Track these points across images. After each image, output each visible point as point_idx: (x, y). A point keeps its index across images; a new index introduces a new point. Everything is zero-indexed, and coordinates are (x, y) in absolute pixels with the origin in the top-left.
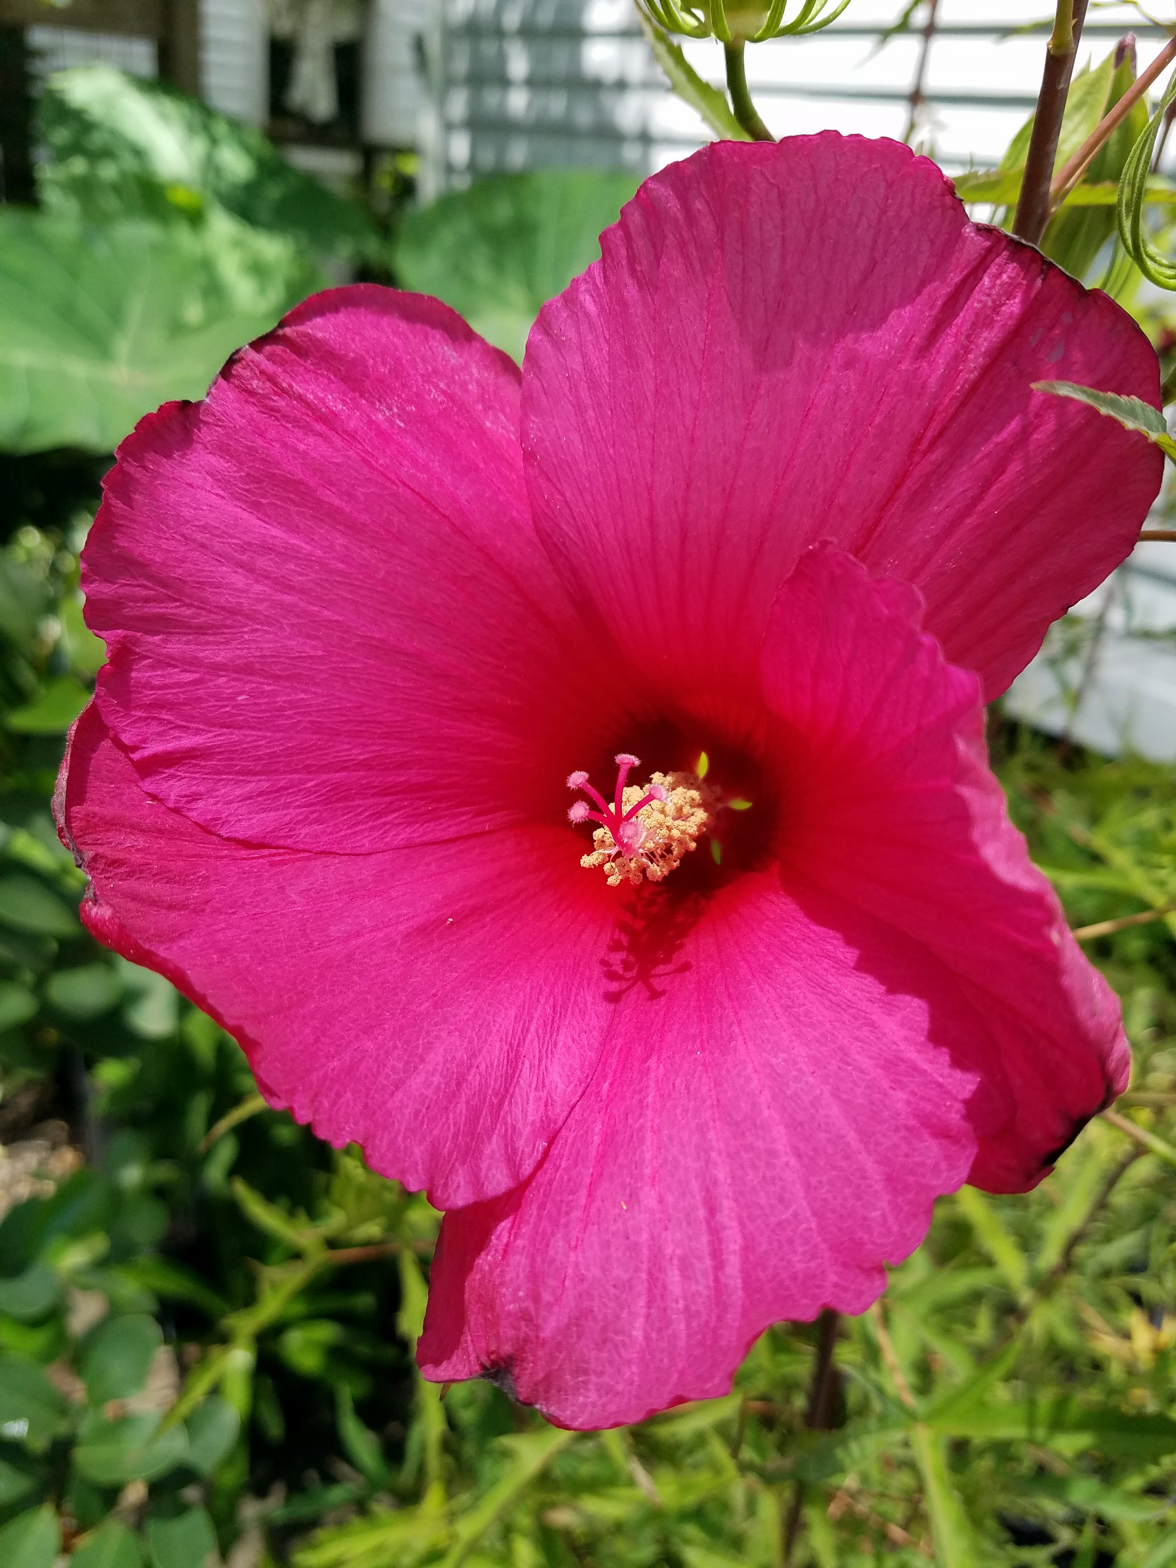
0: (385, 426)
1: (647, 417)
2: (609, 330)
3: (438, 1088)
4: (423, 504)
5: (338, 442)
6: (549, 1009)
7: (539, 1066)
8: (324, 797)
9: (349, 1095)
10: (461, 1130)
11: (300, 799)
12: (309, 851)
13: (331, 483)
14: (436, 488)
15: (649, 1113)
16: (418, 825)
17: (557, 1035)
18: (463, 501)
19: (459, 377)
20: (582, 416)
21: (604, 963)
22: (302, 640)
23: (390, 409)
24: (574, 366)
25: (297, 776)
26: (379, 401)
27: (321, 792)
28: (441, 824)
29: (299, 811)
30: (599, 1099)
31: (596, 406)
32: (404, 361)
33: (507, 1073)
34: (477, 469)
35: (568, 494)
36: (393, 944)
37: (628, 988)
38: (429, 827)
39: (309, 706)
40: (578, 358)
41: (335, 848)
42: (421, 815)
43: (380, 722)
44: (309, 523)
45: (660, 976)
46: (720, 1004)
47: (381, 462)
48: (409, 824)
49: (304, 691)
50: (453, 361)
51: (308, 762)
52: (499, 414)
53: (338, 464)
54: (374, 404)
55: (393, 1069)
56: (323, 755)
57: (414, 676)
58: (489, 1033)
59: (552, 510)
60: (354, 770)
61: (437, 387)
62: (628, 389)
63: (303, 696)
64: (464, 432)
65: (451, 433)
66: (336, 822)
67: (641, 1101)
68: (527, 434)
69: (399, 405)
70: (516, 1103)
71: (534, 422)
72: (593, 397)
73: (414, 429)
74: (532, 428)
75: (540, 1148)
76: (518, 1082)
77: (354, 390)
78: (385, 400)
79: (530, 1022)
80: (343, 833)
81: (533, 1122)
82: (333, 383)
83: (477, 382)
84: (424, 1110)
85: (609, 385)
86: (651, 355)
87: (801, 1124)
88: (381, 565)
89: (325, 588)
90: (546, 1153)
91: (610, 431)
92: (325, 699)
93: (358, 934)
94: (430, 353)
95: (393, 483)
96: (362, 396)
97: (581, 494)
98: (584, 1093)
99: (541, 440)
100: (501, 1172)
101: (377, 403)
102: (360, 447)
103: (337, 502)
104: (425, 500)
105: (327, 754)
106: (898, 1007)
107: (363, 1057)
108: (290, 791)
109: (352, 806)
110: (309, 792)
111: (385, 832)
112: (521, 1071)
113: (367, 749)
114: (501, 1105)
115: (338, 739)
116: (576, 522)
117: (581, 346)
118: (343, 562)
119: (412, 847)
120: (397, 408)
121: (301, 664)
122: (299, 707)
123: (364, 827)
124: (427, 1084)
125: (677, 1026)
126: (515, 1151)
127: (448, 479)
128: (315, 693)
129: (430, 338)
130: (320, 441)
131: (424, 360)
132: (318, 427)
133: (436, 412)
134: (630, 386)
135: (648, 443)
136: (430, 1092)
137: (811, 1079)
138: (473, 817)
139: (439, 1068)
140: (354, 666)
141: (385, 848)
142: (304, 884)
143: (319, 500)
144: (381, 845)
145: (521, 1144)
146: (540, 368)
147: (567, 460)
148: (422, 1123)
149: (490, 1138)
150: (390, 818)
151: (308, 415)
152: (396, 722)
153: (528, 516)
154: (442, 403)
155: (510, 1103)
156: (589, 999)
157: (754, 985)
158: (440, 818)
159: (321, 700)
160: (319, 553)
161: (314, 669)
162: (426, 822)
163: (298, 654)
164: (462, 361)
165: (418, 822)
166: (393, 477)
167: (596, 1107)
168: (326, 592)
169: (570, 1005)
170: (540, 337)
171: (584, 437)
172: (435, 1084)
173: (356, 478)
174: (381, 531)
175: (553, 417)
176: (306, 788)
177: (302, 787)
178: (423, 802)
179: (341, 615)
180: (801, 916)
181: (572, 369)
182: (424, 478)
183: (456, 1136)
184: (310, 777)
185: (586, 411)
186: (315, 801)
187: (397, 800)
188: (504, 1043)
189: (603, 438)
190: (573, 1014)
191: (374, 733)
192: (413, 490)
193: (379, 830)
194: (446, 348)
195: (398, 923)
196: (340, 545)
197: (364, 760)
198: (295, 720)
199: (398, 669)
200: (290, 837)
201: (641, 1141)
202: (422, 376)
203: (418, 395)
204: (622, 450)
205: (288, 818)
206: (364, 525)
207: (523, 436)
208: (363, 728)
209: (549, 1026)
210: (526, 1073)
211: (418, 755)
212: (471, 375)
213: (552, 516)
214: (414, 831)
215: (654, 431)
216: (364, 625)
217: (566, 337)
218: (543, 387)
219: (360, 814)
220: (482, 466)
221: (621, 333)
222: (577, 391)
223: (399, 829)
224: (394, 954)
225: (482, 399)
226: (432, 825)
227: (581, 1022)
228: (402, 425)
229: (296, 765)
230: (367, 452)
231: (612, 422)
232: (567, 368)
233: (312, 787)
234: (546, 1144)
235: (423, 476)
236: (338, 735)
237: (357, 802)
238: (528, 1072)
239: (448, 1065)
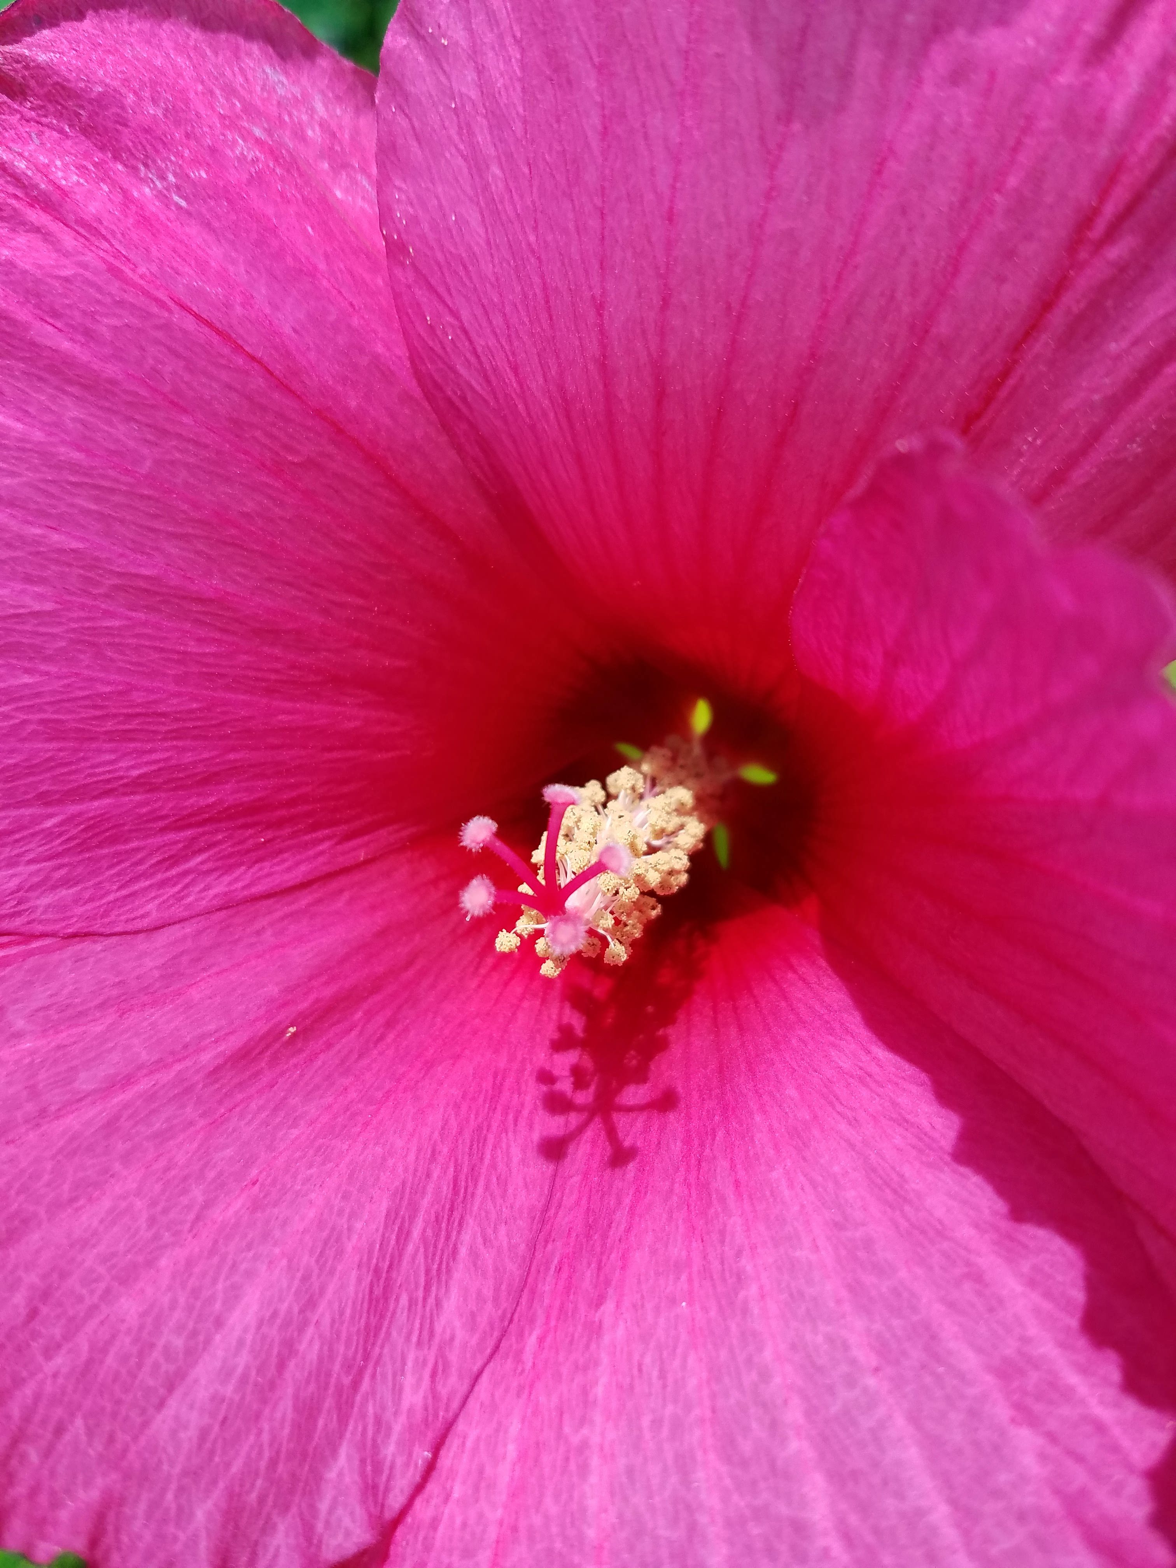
0: (154, 207)
1: (591, 177)
2: (519, 20)
3: (244, 1379)
4: (216, 339)
5: (68, 240)
6: (445, 1188)
7: (425, 1299)
8: (77, 841)
9: (79, 1422)
10: (284, 1449)
11: (35, 848)
12: (53, 935)
13: (56, 314)
14: (239, 310)
15: (598, 1417)
16: (243, 868)
17: (459, 1232)
18: (287, 330)
19: (290, 115)
20: (481, 177)
21: (545, 1077)
22: (19, 586)
23: (163, 178)
24: (464, 90)
25: (27, 812)
26: (146, 165)
27: (70, 834)
28: (284, 861)
29: (34, 867)
30: (520, 1369)
31: (503, 159)
32: (192, 95)
33: (367, 1325)
34: (313, 274)
35: (465, 314)
36: (188, 1090)
37: (581, 1129)
38: (261, 869)
39: (38, 695)
40: (471, 76)
41: (96, 927)
42: (248, 851)
43: (163, 715)
44: (19, 385)
45: (629, 1109)
46: (722, 1199)
47: (142, 270)
48: (229, 869)
49: (27, 671)
50: (281, 91)
51: (44, 788)
52: (359, 177)
53: (67, 280)
54: (135, 169)
55: (167, 1351)
56: (70, 773)
57: (217, 635)
58: (340, 1253)
59: (441, 342)
60: (125, 794)
61: (246, 135)
62: (555, 126)
63: (27, 679)
64: (292, 210)
65: (270, 211)
66: (98, 879)
67: (585, 1391)
68: (390, 210)
69: (178, 171)
70: (384, 1376)
71: (400, 189)
72: (498, 143)
73: (204, 211)
74: (398, 201)
75: (420, 1462)
76: (388, 1334)
77: (102, 148)
78: (154, 161)
79: (412, 1218)
80: (111, 897)
81: (411, 1411)
82: (67, 136)
83: (321, 125)
84: (216, 1428)
85: (525, 122)
86: (594, 65)
87: (855, 1475)
88: (145, 451)
89: (53, 496)
90: (430, 1467)
91: (529, 203)
92: (66, 681)
93: (128, 1081)
94: (241, 79)
95: (162, 304)
96: (116, 158)
97: (486, 313)
98: (497, 1348)
99: (414, 220)
100: (352, 1514)
101: (142, 168)
102: (105, 245)
103: (66, 345)
104: (219, 332)
105: (75, 772)
106: (1025, 1247)
107: (114, 1337)
108: (17, 836)
109: (127, 852)
110: (49, 835)
111: (186, 886)
112: (394, 1313)
113: (146, 758)
114: (356, 1384)
115: (94, 745)
116: (480, 363)
117: (475, 52)
118: (79, 448)
119: (232, 906)
120: (175, 175)
121: (18, 627)
122: (21, 698)
123: (148, 883)
124: (225, 1373)
125: (649, 1239)
126: (377, 1467)
127: (261, 292)
128: (47, 673)
129: (243, 55)
130: (35, 240)
131: (230, 91)
132: (35, 216)
133: (245, 177)
134: (558, 121)
135: (593, 223)
136: (229, 1390)
137: (871, 1382)
138: (339, 843)
139: (249, 1337)
140: (108, 624)
141: (186, 914)
142: (40, 996)
143: (33, 344)
144: (178, 911)
145: (390, 1450)
146: (406, 96)
147: (460, 255)
148: (212, 1453)
149: (334, 1452)
150: (192, 863)
151: (16, 197)
152: (192, 711)
153: (401, 351)
154: (255, 161)
155: (373, 1376)
156: (516, 1153)
157: (776, 1174)
158: (281, 851)
159: (57, 685)
160: (38, 435)
161: (43, 634)
162: (256, 862)
163: (12, 611)
164: (297, 91)
165: (242, 864)
166: (162, 295)
167: (515, 1384)
168: (54, 502)
169: (484, 1170)
170: (405, 42)
171: (486, 214)
172: (240, 1370)
173: (98, 302)
174: (144, 392)
175: (432, 181)
176: (43, 830)
177: (37, 828)
178: (250, 831)
179: (82, 539)
180: (854, 1020)
181: (461, 95)
182: (217, 294)
183: (273, 1463)
184: (50, 810)
185: (488, 167)
186: (60, 849)
187: (204, 834)
188: (364, 1270)
189: (518, 215)
190: (487, 1188)
191: (155, 732)
192: (197, 316)
193: (174, 885)
194: (268, 70)
195: (199, 1050)
196: (74, 420)
197: (140, 776)
198: (17, 721)
199: (188, 626)
200: (19, 914)
201: (584, 1470)
202: (222, 117)
203: (213, 150)
204: (550, 238)
205: (14, 883)
206: (113, 382)
207: (385, 215)
208: (133, 725)
209: (445, 1220)
210: (402, 1317)
211: (236, 761)
212: (312, 111)
213: (440, 351)
214: (236, 880)
215: (603, 202)
216: (122, 555)
217: (449, 39)
218: (413, 128)
219: (140, 862)
220: (322, 266)
221: (540, 26)
222: (471, 133)
223: (209, 879)
224: (189, 1110)
225: (329, 153)
226: (267, 864)
227: (499, 1201)
228: (183, 203)
229: (25, 793)
230: (118, 255)
231: (531, 186)
232: (453, 93)
233: (55, 826)
234: (430, 1455)
235: (215, 291)
236: (92, 739)
237: (134, 844)
238: (405, 1314)
239: (265, 1329)
